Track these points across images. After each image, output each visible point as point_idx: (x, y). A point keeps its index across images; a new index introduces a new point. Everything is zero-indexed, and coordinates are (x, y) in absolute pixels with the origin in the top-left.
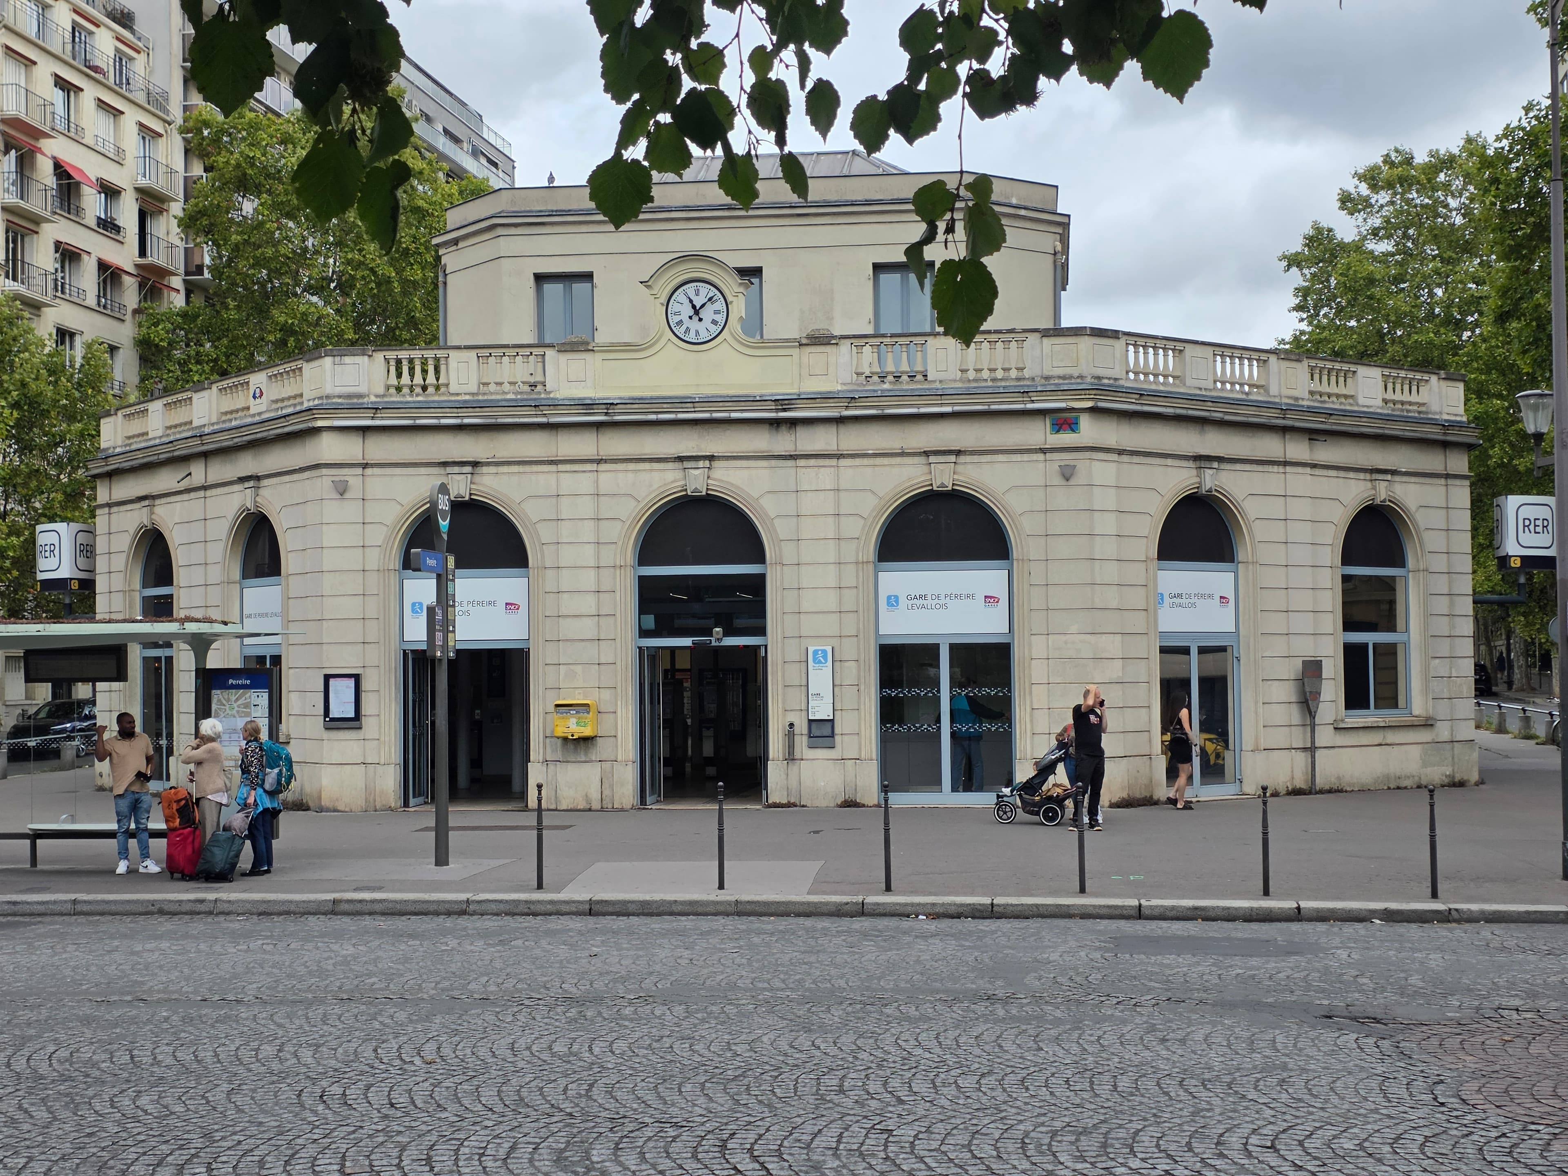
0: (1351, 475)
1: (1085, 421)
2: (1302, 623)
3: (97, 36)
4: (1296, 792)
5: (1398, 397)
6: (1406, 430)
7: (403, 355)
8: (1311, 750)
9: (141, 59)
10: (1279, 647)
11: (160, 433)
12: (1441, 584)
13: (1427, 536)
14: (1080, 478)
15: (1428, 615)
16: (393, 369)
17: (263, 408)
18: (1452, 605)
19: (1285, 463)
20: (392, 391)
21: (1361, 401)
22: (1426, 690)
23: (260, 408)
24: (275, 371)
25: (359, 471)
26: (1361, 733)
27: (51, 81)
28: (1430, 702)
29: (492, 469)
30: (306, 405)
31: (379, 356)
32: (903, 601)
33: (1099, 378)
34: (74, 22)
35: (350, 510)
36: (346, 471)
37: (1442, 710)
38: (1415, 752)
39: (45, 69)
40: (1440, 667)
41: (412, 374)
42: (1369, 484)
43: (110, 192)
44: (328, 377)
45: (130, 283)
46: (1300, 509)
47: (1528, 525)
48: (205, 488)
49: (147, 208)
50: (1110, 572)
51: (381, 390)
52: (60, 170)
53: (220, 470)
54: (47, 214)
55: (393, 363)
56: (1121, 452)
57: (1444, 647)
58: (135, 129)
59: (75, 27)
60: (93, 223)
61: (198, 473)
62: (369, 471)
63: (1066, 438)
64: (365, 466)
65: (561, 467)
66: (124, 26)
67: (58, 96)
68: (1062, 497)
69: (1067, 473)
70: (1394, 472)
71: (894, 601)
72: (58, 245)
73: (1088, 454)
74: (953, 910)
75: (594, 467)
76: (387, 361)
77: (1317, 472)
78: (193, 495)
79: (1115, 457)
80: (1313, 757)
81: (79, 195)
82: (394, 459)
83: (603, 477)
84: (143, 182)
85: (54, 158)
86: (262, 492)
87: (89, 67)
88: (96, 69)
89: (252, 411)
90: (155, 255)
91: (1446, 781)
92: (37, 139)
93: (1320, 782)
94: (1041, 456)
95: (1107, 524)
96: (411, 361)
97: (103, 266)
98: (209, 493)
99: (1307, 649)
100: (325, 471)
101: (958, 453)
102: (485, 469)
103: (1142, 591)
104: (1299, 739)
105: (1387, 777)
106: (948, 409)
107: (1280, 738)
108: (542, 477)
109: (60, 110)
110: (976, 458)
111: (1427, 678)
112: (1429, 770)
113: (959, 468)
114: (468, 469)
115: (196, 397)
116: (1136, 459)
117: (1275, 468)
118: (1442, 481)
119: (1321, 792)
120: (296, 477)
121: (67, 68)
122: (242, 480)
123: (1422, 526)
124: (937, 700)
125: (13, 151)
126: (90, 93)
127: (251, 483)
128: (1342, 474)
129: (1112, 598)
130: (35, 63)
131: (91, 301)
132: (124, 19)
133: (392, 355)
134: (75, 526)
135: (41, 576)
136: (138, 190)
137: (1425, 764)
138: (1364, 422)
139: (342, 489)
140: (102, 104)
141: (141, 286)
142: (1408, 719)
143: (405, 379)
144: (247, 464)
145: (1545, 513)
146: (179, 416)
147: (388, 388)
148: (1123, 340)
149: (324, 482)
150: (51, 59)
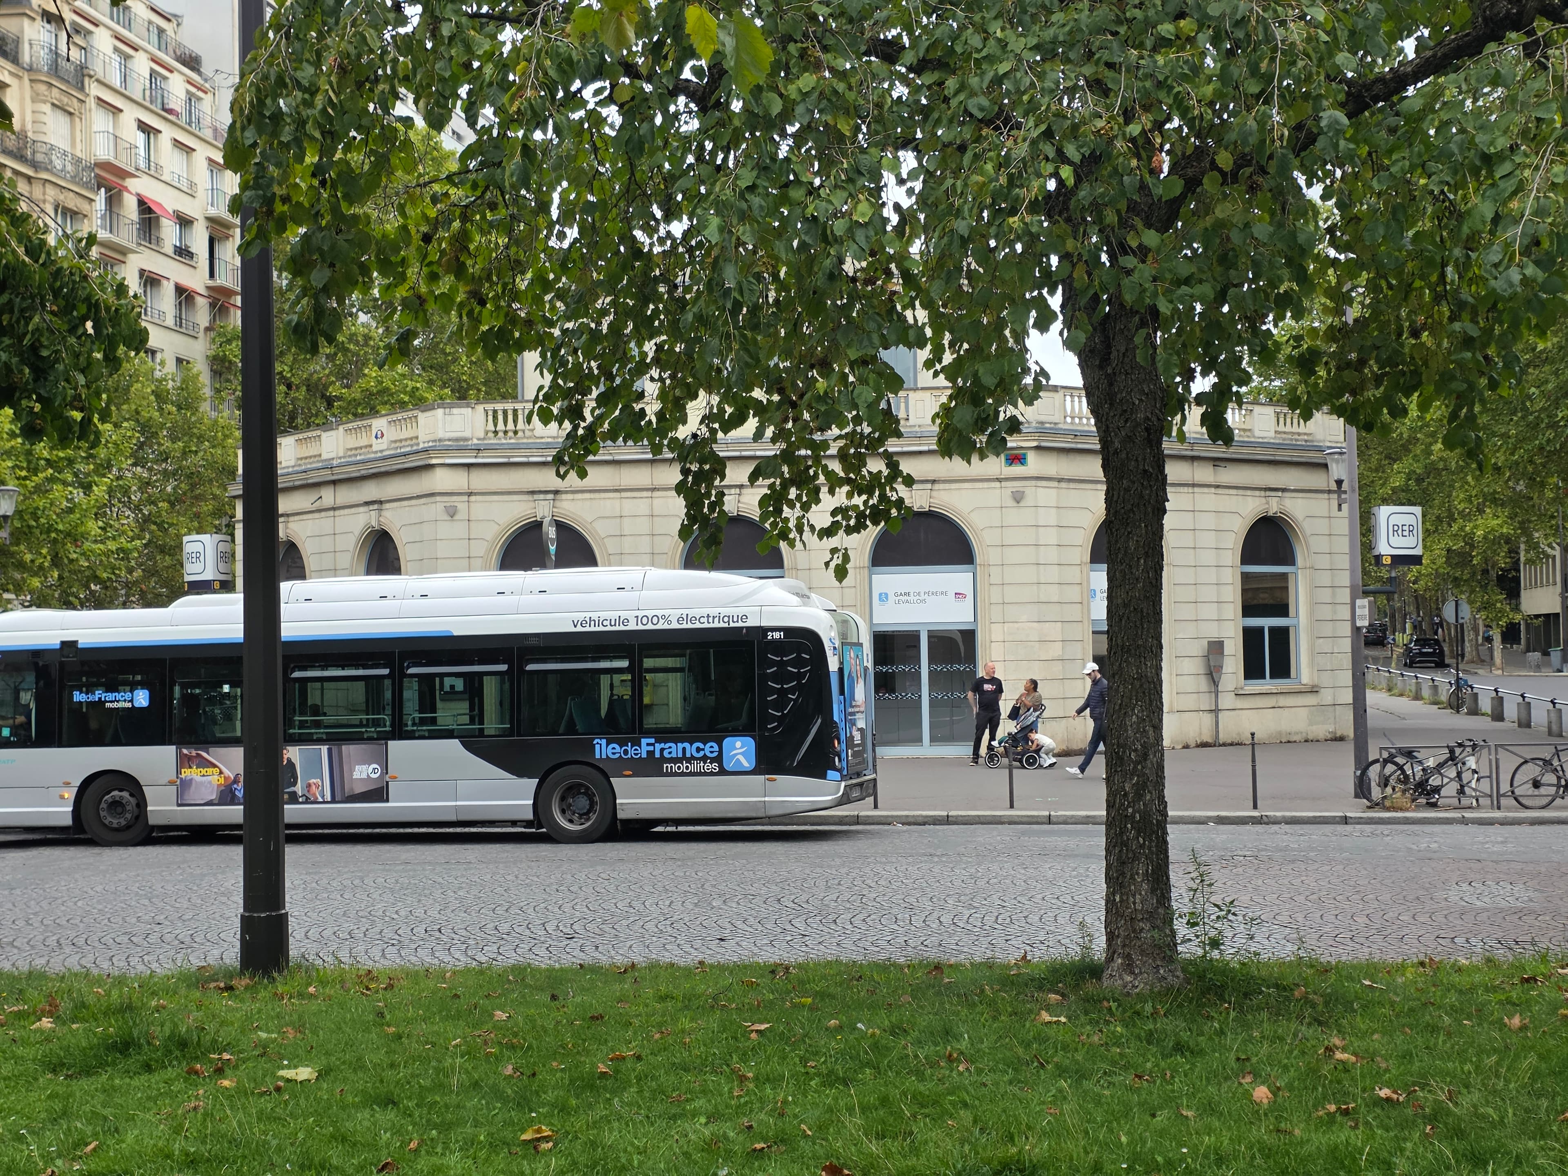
0: (1249, 493)
1: (1031, 457)
2: (1209, 611)
3: (171, 81)
4: (1204, 745)
5: (1288, 428)
6: (1296, 456)
7: (499, 407)
8: (1215, 711)
9: (208, 99)
10: (1190, 630)
11: (292, 463)
12: (1325, 579)
13: (1312, 540)
14: (1028, 501)
15: (1314, 604)
16: (490, 418)
17: (384, 447)
18: (1334, 595)
19: (1194, 485)
20: (491, 435)
21: (1257, 433)
22: (1312, 663)
23: (380, 446)
24: (394, 417)
25: (465, 498)
26: (1258, 698)
27: (135, 125)
28: (1316, 673)
29: (570, 496)
30: (421, 446)
31: (480, 408)
32: (892, 598)
33: (1042, 423)
34: (152, 70)
35: (458, 529)
36: (455, 498)
37: (1325, 680)
38: (1303, 713)
39: (131, 114)
40: (1325, 645)
41: (505, 422)
42: (1263, 500)
43: (184, 222)
44: (440, 424)
45: (202, 303)
46: (1208, 521)
47: (1397, 530)
48: (334, 509)
49: (216, 235)
50: (1053, 574)
51: (481, 435)
52: (144, 206)
53: (345, 495)
54: (133, 246)
55: (490, 413)
56: (1060, 480)
57: (1327, 629)
58: (205, 164)
59: (152, 72)
60: (169, 250)
61: (328, 496)
62: (473, 498)
63: (1017, 470)
64: (470, 494)
65: (624, 494)
66: (193, 69)
67: (140, 138)
68: (1014, 516)
69: (1018, 497)
70: (1284, 490)
71: (884, 597)
72: (142, 272)
73: (1033, 483)
74: (920, 820)
75: (649, 494)
76: (486, 411)
77: (1220, 491)
78: (323, 514)
79: (1055, 484)
80: (1217, 717)
81: (158, 226)
82: (493, 488)
83: (656, 502)
84: (212, 212)
85: (138, 195)
86: (384, 513)
87: (164, 109)
88: (170, 111)
89: (375, 448)
90: (223, 277)
91: (1329, 736)
92: (124, 179)
93: (1223, 738)
94: (997, 484)
95: (1050, 537)
96: (505, 412)
97: (180, 290)
98: (337, 513)
99: (1213, 632)
100: (438, 498)
101: (934, 482)
102: (564, 496)
103: (1077, 588)
104: (1206, 702)
105: (1280, 733)
106: (925, 448)
107: (1190, 702)
108: (608, 502)
109: (142, 152)
110: (947, 486)
111: (1314, 654)
112: (1314, 727)
113: (934, 494)
114: (551, 496)
115: (325, 436)
116: (1072, 485)
117: (1186, 489)
118: (1326, 496)
119: (1224, 745)
120: (413, 502)
121: (147, 113)
122: (367, 503)
123: (1308, 532)
124: (918, 674)
125: (103, 190)
126: (168, 133)
127: (376, 506)
128: (1241, 492)
129: (1053, 593)
130: (121, 111)
131: (170, 321)
132: (192, 62)
133: (490, 407)
134: (217, 537)
135: (188, 578)
136: (209, 219)
137: (1311, 724)
138: (1258, 451)
139: (452, 513)
140: (177, 143)
141: (212, 305)
142: (1298, 687)
143: (501, 426)
144: (371, 491)
145: (1411, 520)
146: (311, 450)
147: (487, 432)
148: (1061, 393)
149: (437, 507)
150: (134, 106)
